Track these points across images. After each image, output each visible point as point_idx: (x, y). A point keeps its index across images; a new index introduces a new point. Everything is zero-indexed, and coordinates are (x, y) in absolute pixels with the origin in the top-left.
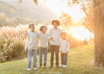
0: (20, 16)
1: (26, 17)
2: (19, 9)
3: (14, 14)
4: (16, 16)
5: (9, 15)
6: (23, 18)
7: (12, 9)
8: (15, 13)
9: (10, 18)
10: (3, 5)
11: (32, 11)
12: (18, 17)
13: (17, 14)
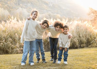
0: (52, 13)
1: (57, 13)
2: (51, 5)
3: (46, 10)
4: (48, 12)
5: (42, 11)
6: (55, 14)
7: (45, 5)
8: (48, 10)
9: (43, 13)
10: (37, 1)
11: (64, 8)
12: (50, 13)
13: (49, 10)
